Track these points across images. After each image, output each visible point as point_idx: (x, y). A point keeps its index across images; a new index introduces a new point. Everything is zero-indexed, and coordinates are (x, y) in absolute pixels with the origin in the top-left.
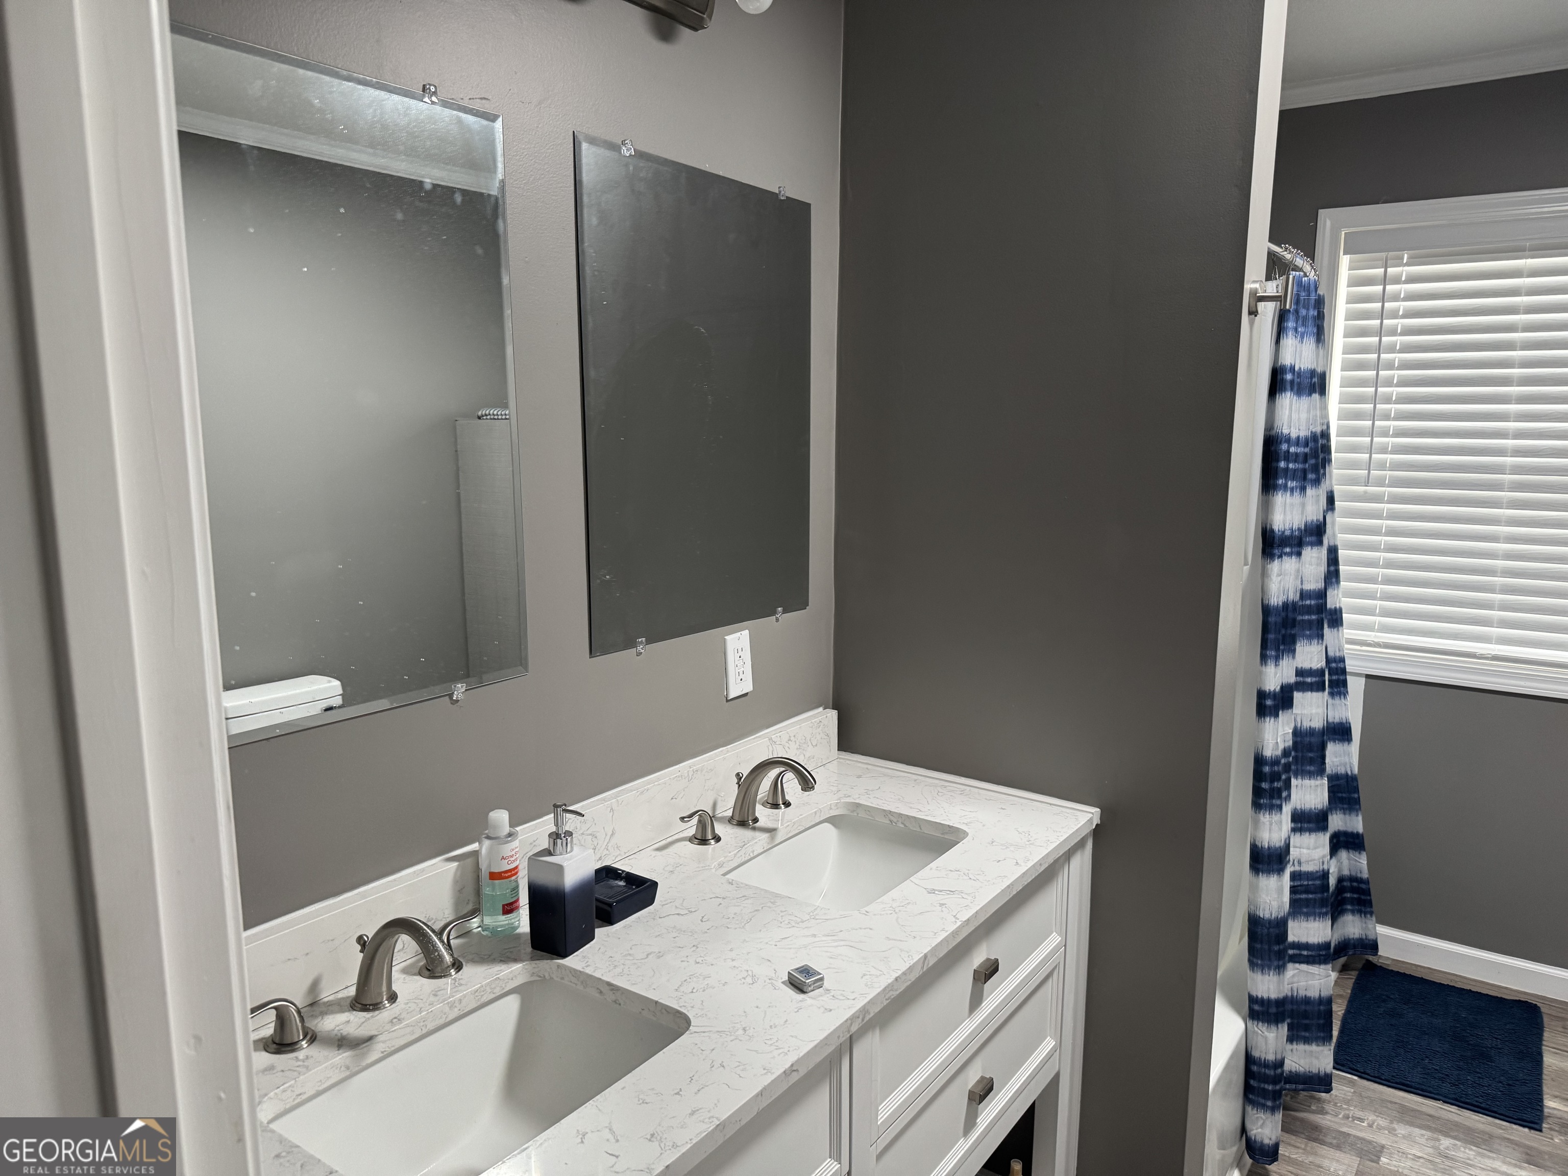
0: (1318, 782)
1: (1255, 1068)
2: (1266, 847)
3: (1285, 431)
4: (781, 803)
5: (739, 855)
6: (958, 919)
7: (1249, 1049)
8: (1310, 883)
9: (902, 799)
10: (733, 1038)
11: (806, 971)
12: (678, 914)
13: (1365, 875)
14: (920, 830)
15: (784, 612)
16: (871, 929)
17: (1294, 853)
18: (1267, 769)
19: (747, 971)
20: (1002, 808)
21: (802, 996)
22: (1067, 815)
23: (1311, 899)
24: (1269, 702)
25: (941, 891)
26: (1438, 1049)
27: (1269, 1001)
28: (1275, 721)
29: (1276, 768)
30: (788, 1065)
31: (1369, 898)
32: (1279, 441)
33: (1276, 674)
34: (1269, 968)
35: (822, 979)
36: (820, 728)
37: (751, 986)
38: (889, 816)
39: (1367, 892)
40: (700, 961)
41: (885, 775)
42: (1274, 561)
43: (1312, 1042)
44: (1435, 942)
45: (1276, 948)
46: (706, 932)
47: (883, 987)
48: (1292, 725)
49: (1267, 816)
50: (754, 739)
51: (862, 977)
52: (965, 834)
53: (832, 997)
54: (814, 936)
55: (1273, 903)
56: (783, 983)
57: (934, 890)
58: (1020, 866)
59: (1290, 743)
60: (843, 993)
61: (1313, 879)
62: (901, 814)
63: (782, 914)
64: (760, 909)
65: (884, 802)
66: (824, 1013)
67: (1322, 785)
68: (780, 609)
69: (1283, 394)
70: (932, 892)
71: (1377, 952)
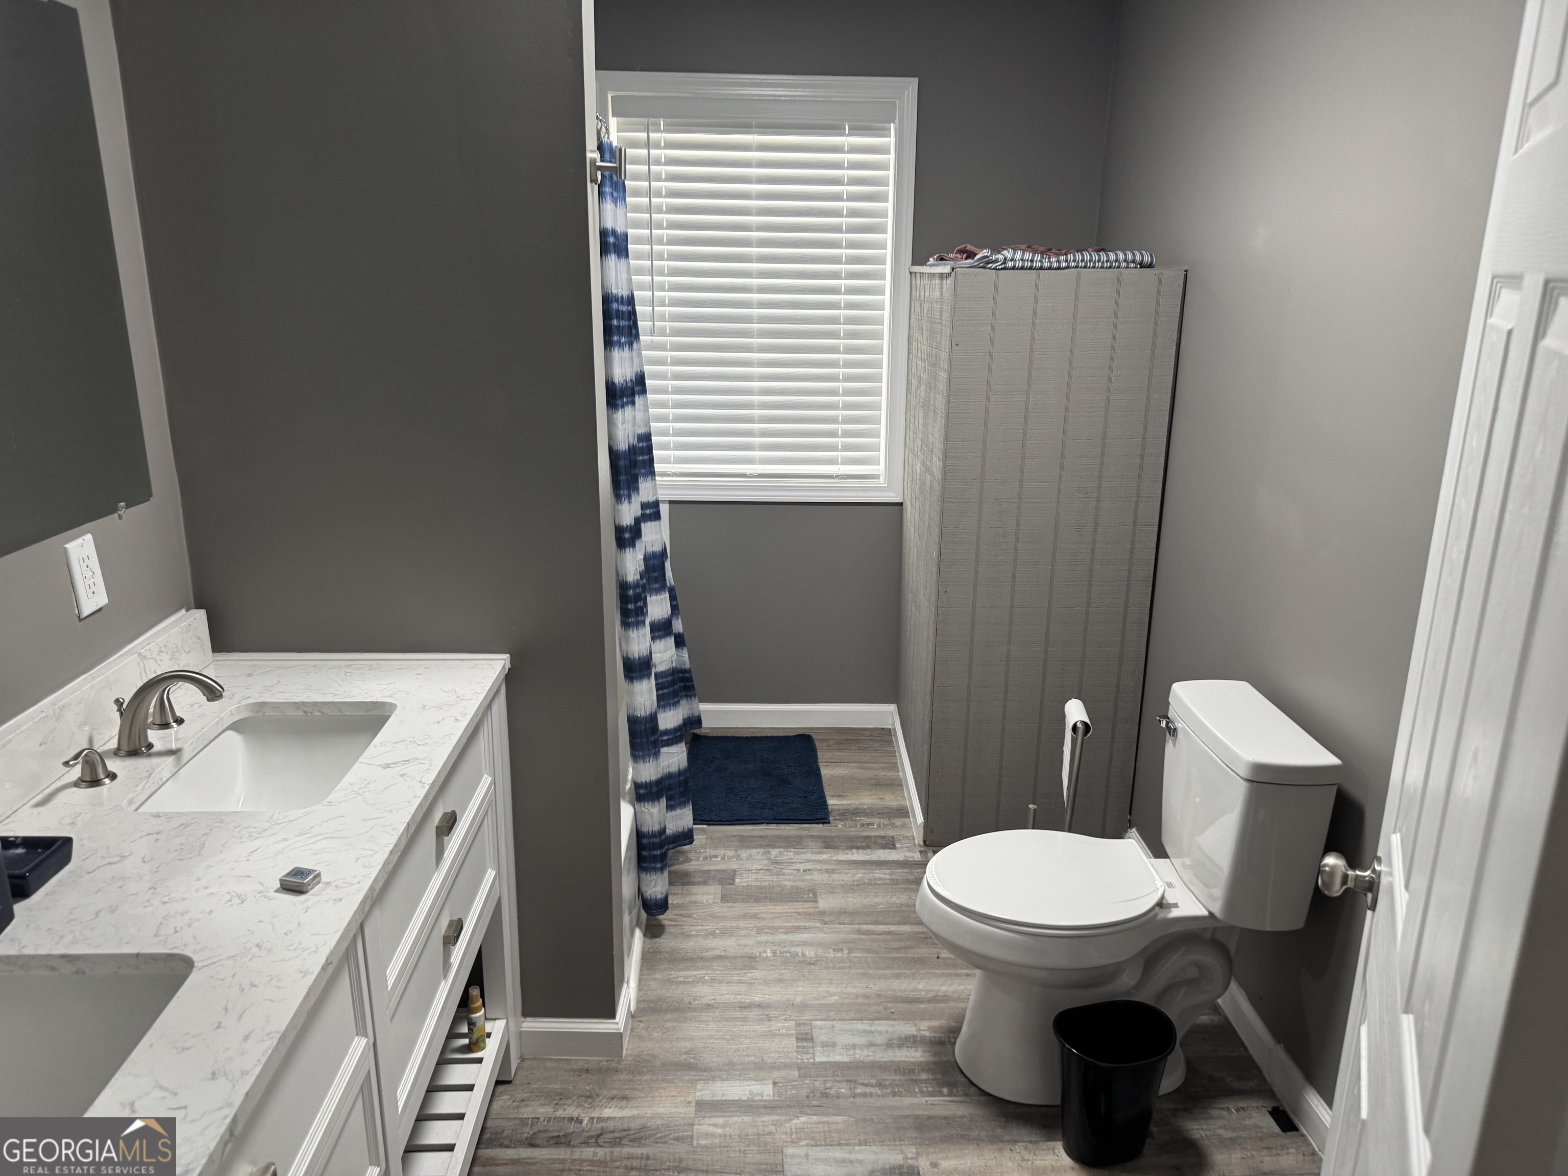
0: (663, 596)
1: (645, 841)
2: (637, 657)
3: (614, 291)
4: (172, 721)
5: (147, 786)
6: (425, 783)
7: (639, 827)
8: (664, 680)
9: (310, 688)
10: (249, 957)
11: (299, 872)
12: (110, 863)
13: (688, 666)
14: (340, 714)
15: (128, 506)
16: (342, 817)
17: (656, 658)
18: (631, 592)
19: (229, 893)
20: (418, 674)
21: (303, 897)
22: (483, 666)
23: (666, 693)
24: (627, 535)
25: (396, 764)
26: (755, 786)
27: (651, 782)
28: (633, 551)
29: (638, 590)
30: (323, 960)
31: (692, 683)
32: (610, 301)
33: (630, 510)
34: (649, 757)
35: (319, 875)
36: (191, 631)
37: (241, 905)
38: (302, 707)
39: (690, 679)
40: (167, 901)
41: (278, 668)
42: (618, 411)
43: (677, 808)
44: (739, 707)
45: (652, 739)
46: (158, 871)
47: (382, 863)
48: (643, 551)
49: (635, 631)
50: (119, 657)
51: (357, 862)
52: (392, 707)
53: (335, 888)
54: (285, 839)
55: (646, 703)
56: (277, 891)
57: (388, 764)
58: (461, 721)
59: (643, 567)
60: (345, 880)
61: (666, 677)
62: (317, 702)
63: (237, 830)
64: (209, 831)
65: (291, 694)
66: (334, 904)
67: (665, 598)
68: (122, 504)
69: (609, 256)
70: (387, 766)
71: (701, 725)
